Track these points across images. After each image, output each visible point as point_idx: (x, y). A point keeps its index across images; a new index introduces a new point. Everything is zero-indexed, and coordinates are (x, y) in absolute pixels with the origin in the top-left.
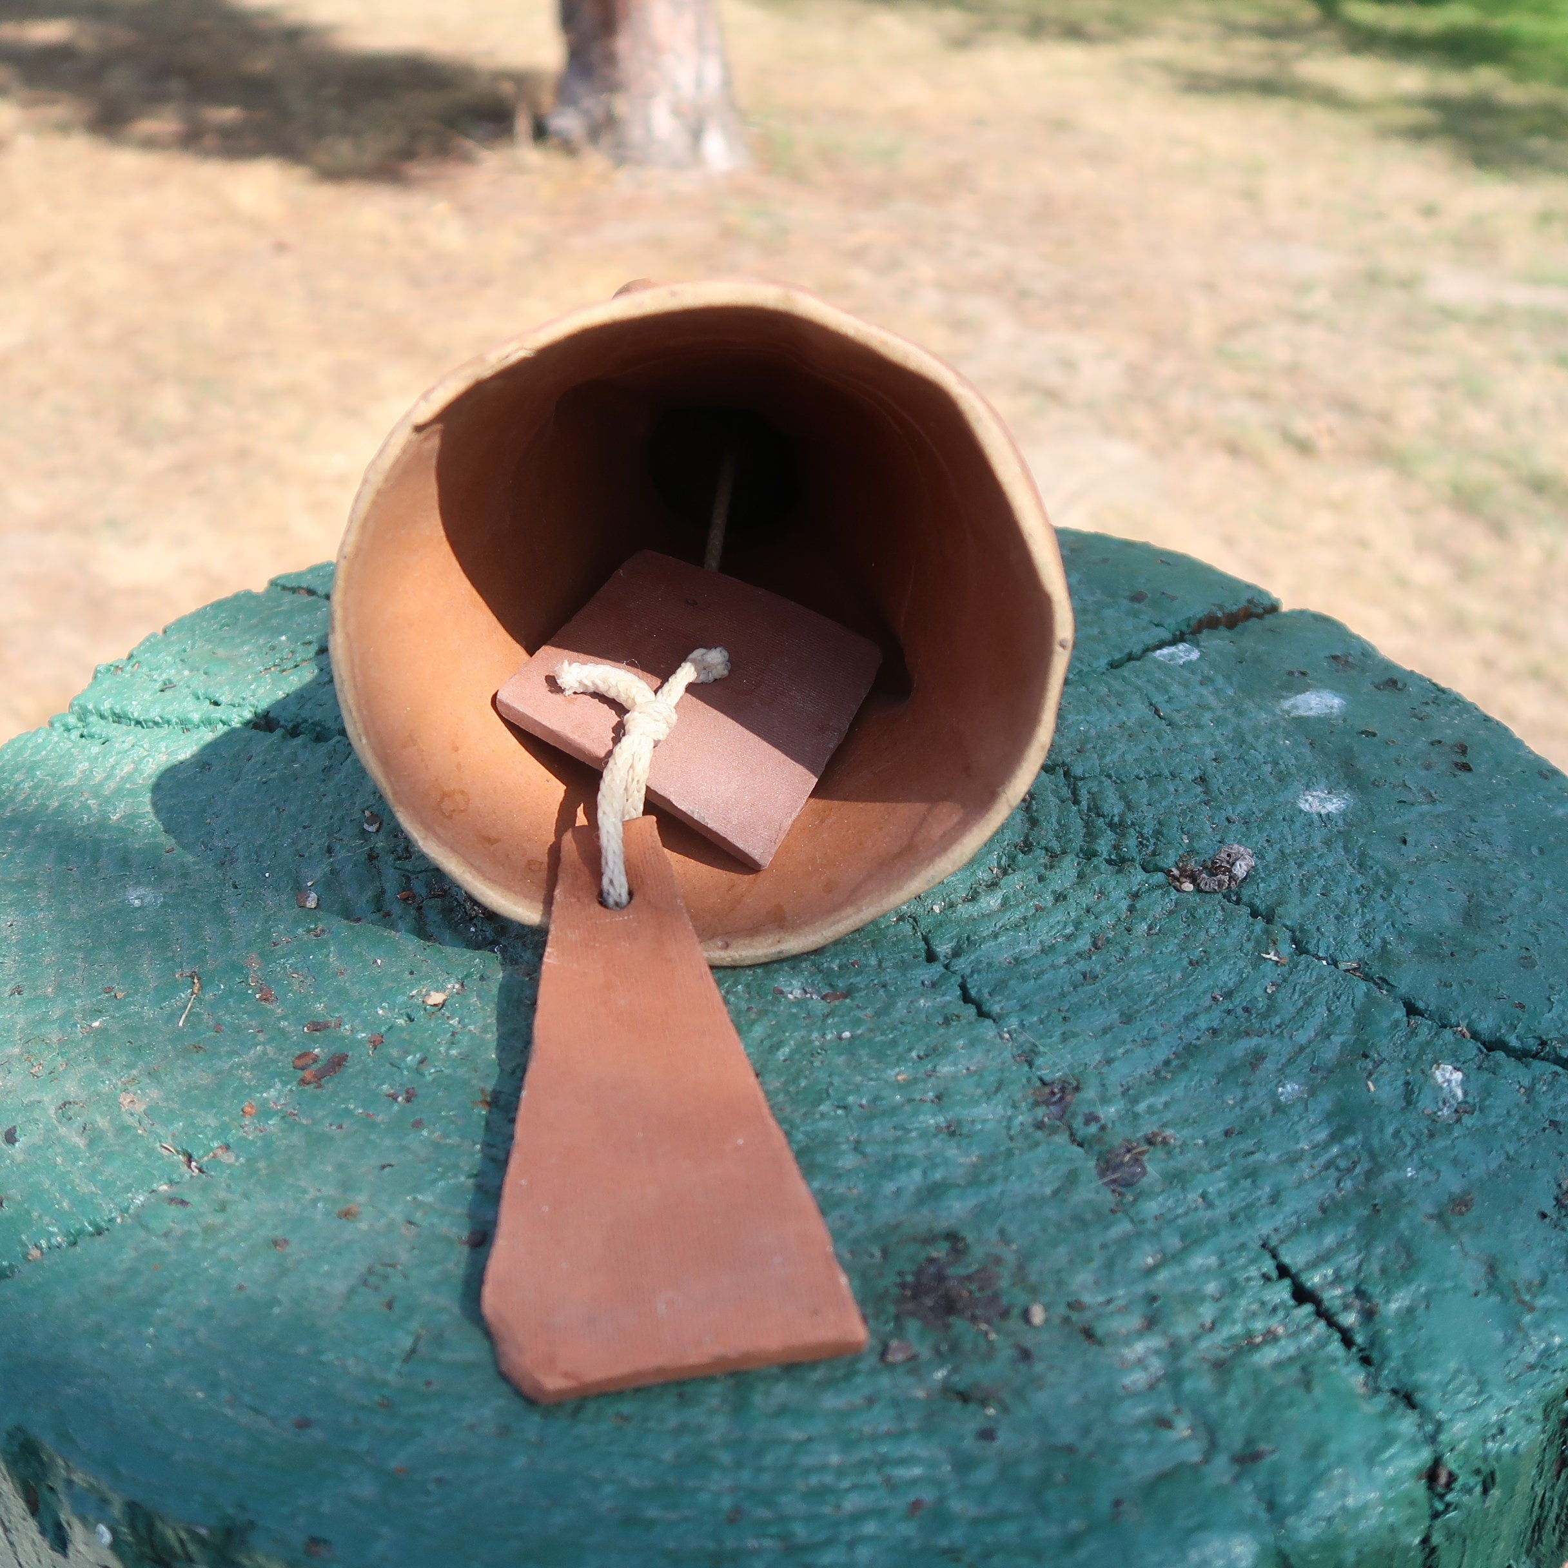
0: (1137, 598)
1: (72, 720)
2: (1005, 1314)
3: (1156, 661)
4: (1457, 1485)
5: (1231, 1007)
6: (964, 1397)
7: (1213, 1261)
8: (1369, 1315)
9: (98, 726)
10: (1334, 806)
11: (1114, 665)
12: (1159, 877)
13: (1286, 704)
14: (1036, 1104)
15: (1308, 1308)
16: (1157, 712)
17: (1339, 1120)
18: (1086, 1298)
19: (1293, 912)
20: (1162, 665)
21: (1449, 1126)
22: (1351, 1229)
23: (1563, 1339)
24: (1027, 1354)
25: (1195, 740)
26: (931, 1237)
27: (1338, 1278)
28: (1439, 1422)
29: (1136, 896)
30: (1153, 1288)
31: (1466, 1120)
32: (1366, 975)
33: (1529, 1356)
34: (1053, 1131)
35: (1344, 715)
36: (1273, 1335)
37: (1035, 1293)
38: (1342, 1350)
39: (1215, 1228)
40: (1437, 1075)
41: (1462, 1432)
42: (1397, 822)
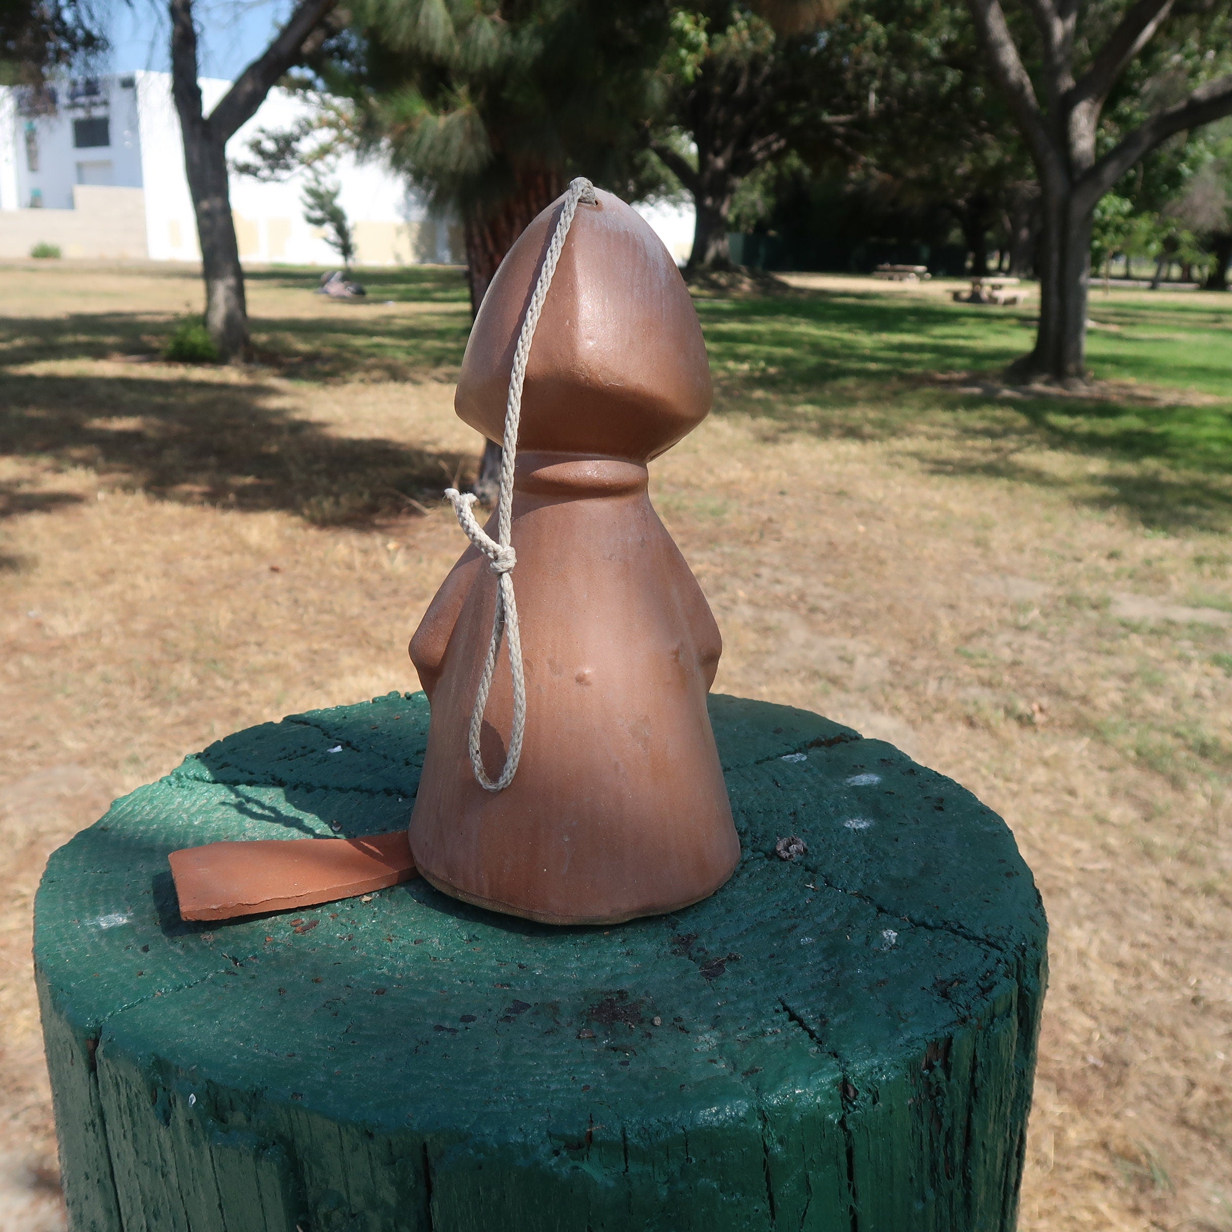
0: (778, 731)
1: (173, 779)
2: (642, 1021)
3: (782, 760)
4: (859, 1097)
5: (785, 907)
6: (615, 1049)
7: (751, 1005)
8: (824, 1024)
9: (187, 783)
10: (863, 825)
11: (757, 763)
12: (761, 854)
13: (849, 780)
14: (674, 943)
15: (795, 1022)
16: (777, 784)
17: (830, 952)
18: (684, 1017)
19: (828, 869)
20: (785, 763)
21: (885, 954)
22: (824, 994)
23: (920, 1035)
24: (649, 1035)
25: (795, 796)
26: (610, 992)
27: (813, 1012)
28: (848, 1063)
29: (746, 862)
30: (719, 1014)
31: (894, 952)
32: (860, 895)
33: (901, 1041)
34: (680, 954)
35: (879, 785)
36: (775, 1033)
37: (658, 1014)
38: (808, 1038)
39: (754, 992)
40: (884, 934)
41: (859, 1067)
42: (896, 832)
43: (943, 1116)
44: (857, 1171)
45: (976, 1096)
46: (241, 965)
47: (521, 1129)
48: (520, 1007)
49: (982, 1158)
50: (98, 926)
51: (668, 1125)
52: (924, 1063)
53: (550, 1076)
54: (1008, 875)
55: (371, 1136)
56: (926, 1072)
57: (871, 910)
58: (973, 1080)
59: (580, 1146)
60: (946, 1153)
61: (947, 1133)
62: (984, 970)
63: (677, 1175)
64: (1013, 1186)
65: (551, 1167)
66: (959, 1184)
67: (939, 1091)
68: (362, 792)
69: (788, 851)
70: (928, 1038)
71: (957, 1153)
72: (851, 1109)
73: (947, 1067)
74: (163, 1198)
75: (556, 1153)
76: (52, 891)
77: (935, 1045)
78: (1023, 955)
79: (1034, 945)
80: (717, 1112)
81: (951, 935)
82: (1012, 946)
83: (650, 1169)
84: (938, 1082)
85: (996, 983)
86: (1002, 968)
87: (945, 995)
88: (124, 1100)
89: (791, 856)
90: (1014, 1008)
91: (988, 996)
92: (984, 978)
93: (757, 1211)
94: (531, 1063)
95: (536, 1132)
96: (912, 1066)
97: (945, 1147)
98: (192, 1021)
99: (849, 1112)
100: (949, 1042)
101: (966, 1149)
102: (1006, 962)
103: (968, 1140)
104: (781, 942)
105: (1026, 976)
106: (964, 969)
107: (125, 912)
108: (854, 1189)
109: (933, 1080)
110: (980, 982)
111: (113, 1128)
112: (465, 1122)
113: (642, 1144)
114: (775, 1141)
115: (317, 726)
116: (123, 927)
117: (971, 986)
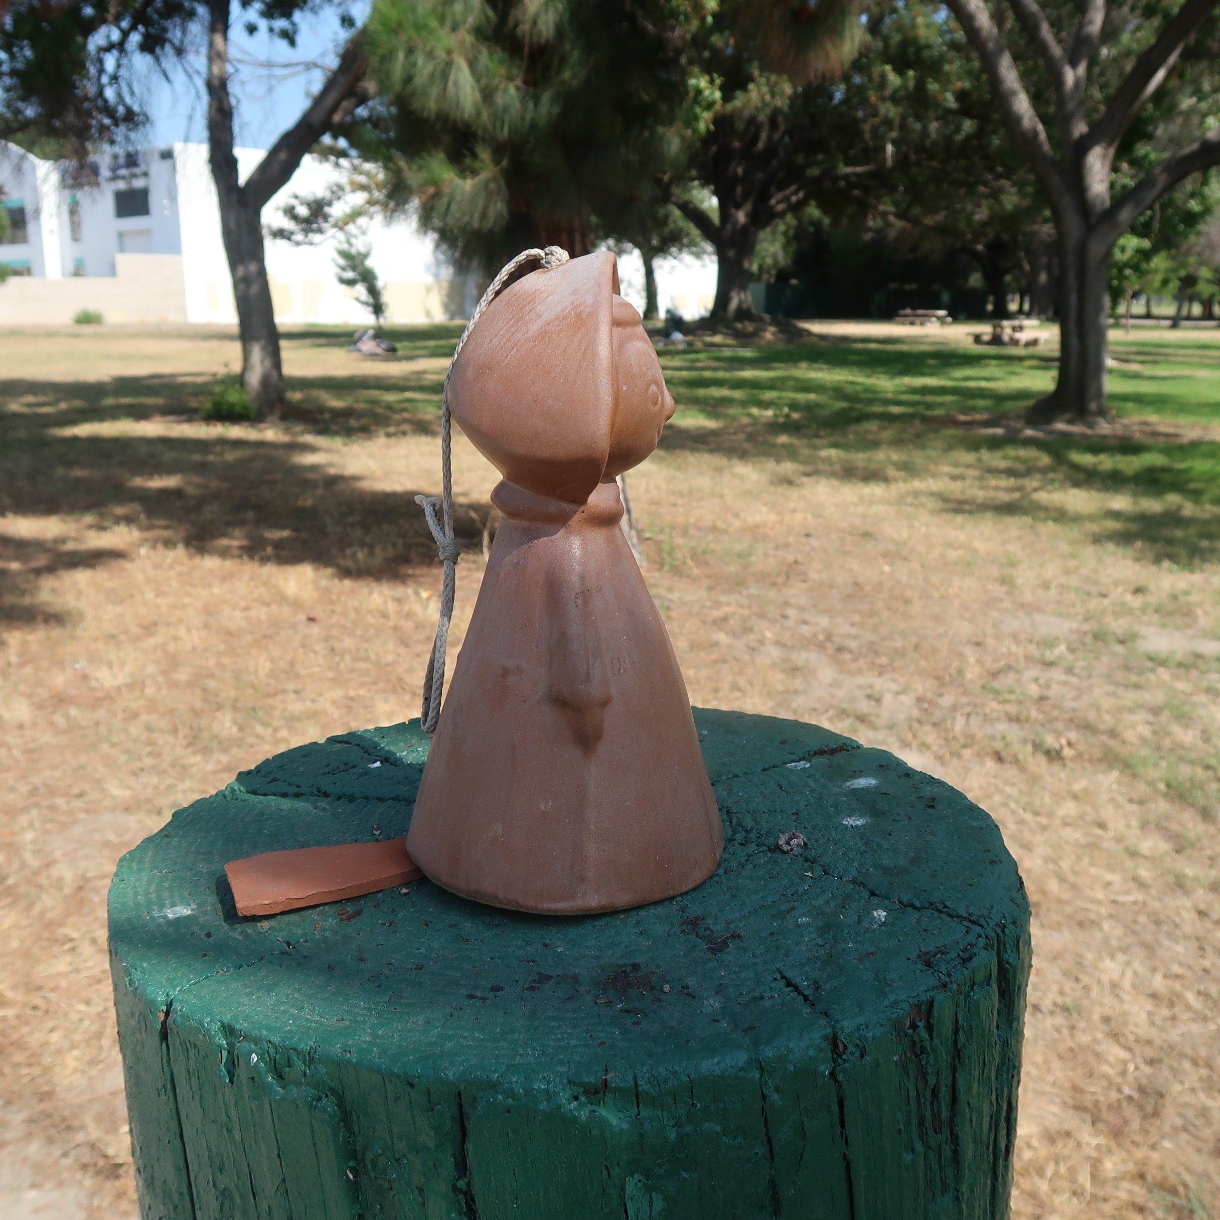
0: (784, 742)
1: (227, 793)
2: (652, 989)
3: (787, 768)
4: (848, 1052)
5: (785, 893)
6: (628, 1012)
7: (752, 975)
8: (817, 989)
9: (240, 796)
10: (860, 822)
11: (764, 770)
12: (765, 848)
13: (848, 784)
14: (683, 924)
15: (791, 988)
16: (781, 788)
17: (824, 930)
18: (690, 984)
19: (826, 860)
20: (791, 771)
21: (875, 930)
22: (818, 965)
23: (903, 997)
24: (660, 1000)
25: (797, 798)
26: (625, 965)
27: (807, 979)
28: (837, 1021)
29: (750, 856)
30: (722, 982)
31: (883, 928)
32: (854, 882)
33: (886, 1003)
34: (689, 933)
35: (876, 787)
36: (773, 997)
37: (667, 982)
38: (802, 1001)
39: (755, 964)
40: (875, 913)
41: (847, 1025)
42: (890, 827)
43: (927, 1074)
44: (847, 1119)
45: (959, 1058)
46: (294, 948)
47: (544, 1078)
48: (543, 978)
49: (968, 1117)
50: (165, 917)
51: (674, 1073)
52: (908, 1023)
53: (570, 1034)
54: (992, 862)
55: (412, 1085)
56: (910, 1031)
57: (864, 894)
58: (955, 1042)
59: (596, 1092)
60: (933, 1109)
61: (933, 1091)
62: (965, 943)
63: (684, 1119)
64: (1003, 1150)
65: (571, 1111)
66: (947, 1139)
67: (923, 1050)
68: (400, 801)
69: (789, 845)
70: (911, 1001)
71: (944, 1110)
72: (840, 1061)
73: (930, 1028)
74: (228, 1153)
75: (576, 1098)
76: (123, 888)
77: (918, 1006)
78: (1003, 931)
79: (1014, 923)
80: (719, 1063)
81: (936, 914)
82: (992, 923)
83: (660, 1113)
84: (922, 1041)
85: (976, 955)
86: (982, 942)
87: (928, 965)
88: (192, 1063)
89: (792, 850)
90: (994, 978)
91: (968, 965)
92: (965, 950)
93: (757, 1154)
94: (553, 1024)
95: (558, 1080)
96: (897, 1025)
97: (932, 1104)
98: (252, 994)
99: (839, 1065)
100: (931, 1004)
101: (952, 1109)
102: (987, 937)
103: (954, 1100)
104: (780, 922)
105: (1006, 951)
106: (946, 942)
107: (190, 905)
108: (846, 1137)
109: (917, 1040)
110: (961, 954)
111: (183, 1090)
112: (495, 1071)
113: (651, 1090)
114: (772, 1089)
115: (357, 745)
116: (187, 918)
117: (953, 957)
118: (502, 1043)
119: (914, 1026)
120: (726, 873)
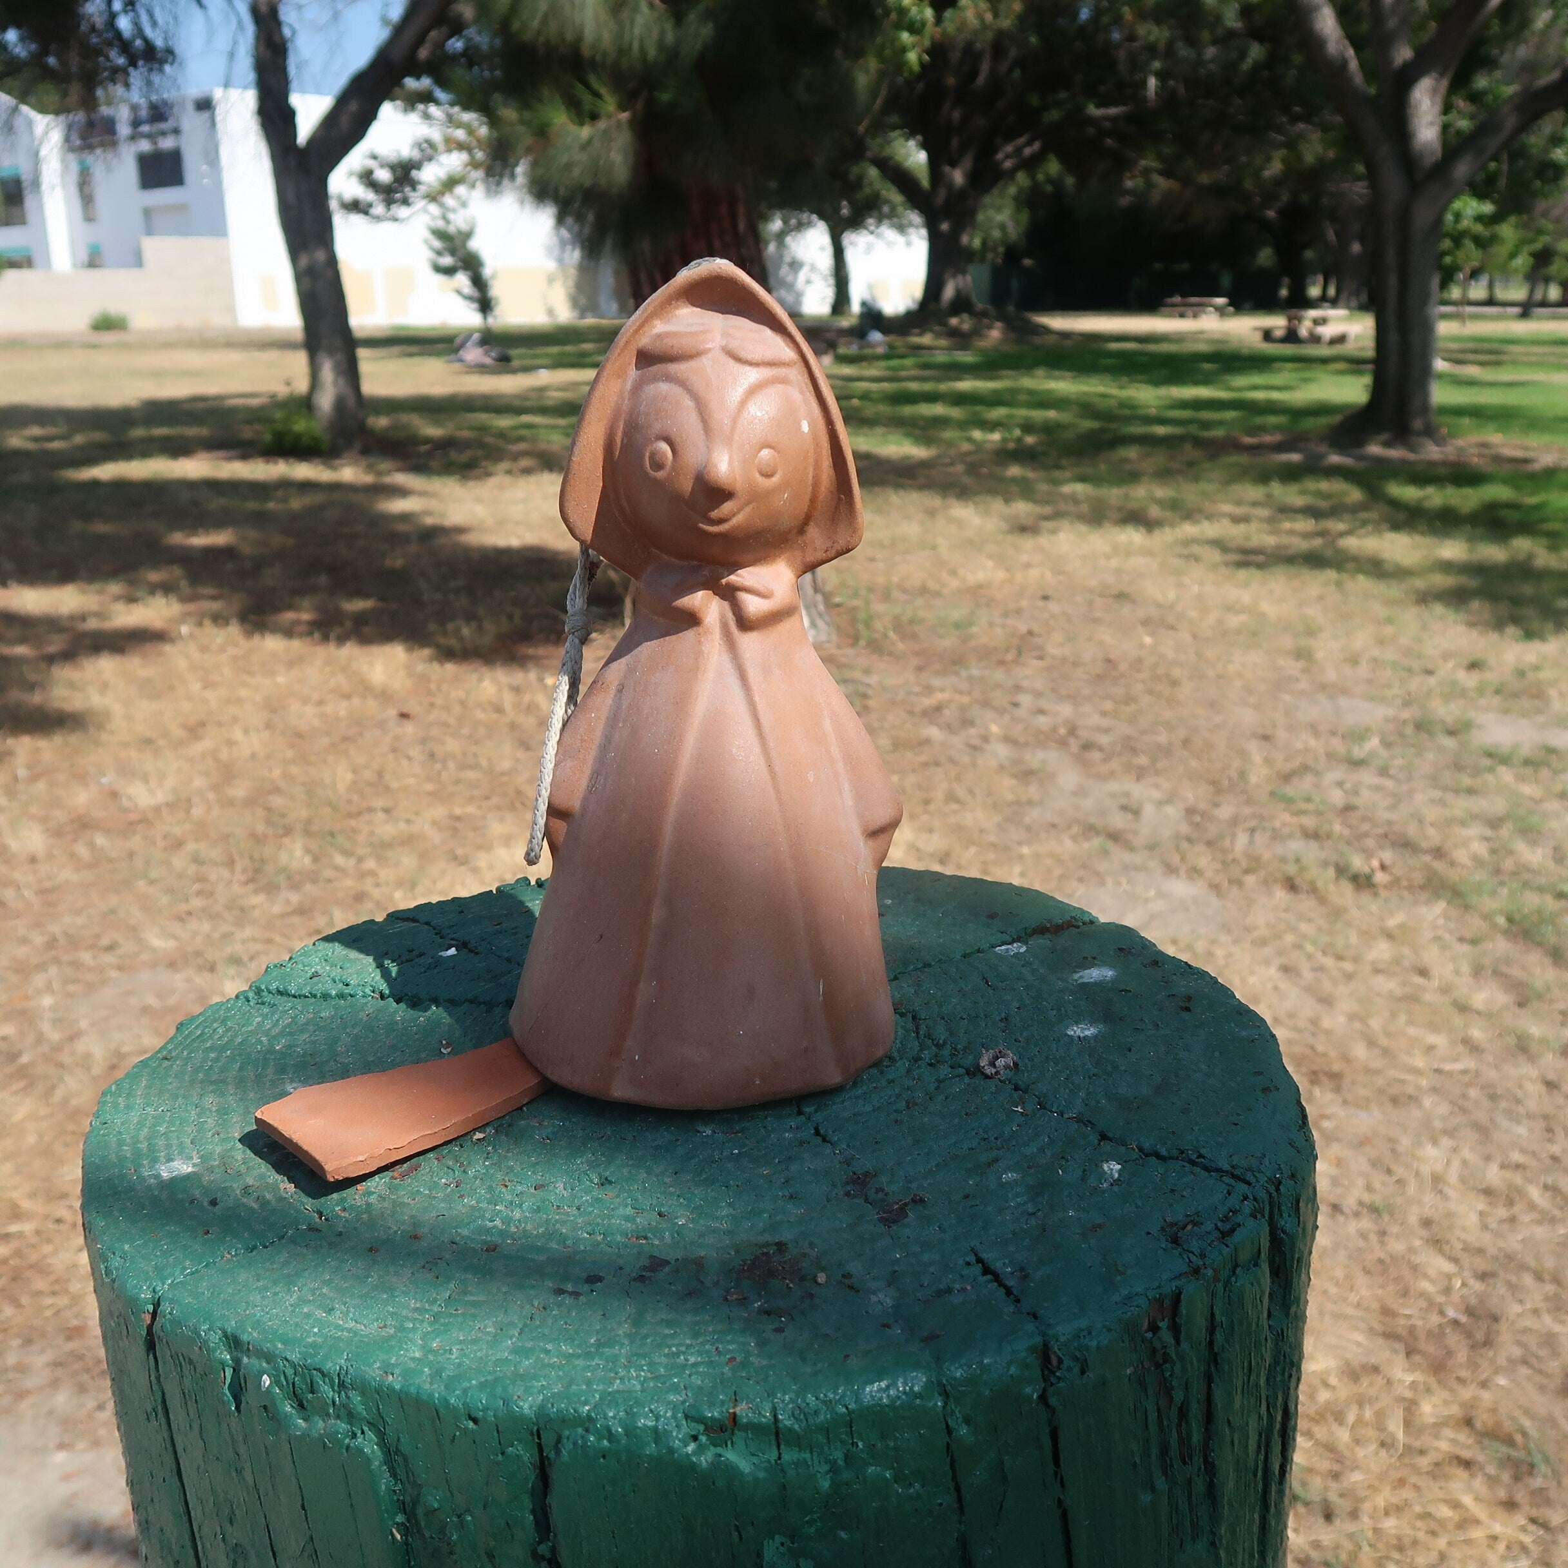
0: (992, 916)
1: (251, 995)
2: (802, 1279)
3: (995, 953)
4: (1064, 1367)
5: (986, 1136)
6: (768, 1313)
7: (937, 1258)
8: (1024, 1278)
9: (268, 998)
10: (1090, 1032)
12: (961, 1071)
13: (1076, 976)
14: (847, 1183)
15: (989, 1277)
16: (987, 983)
17: (1036, 1190)
18: (854, 1271)
19: (1042, 1088)
20: (998, 956)
21: (1104, 1192)
22: (1027, 1242)
23: (1140, 1290)
24: (811, 1296)
25: (1008, 997)
26: (767, 1245)
27: (1011, 1263)
28: (1049, 1325)
29: (942, 1081)
30: (896, 1268)
31: (1116, 1188)
32: (1078, 1120)
33: (1116, 1298)
34: (855, 1197)
35: (1113, 981)
36: (964, 1290)
37: (823, 1269)
38: (1004, 1296)
39: (942, 1241)
40: (1105, 1167)
41: (1063, 1331)
42: (1129, 1040)
43: (1172, 1388)
44: (1064, 1454)
45: (1216, 1363)
46: (327, 1219)
47: (651, 1411)
48: (657, 1264)
49: (1228, 1439)
50: (157, 1176)
51: (828, 1403)
52: (1146, 1324)
53: (689, 1347)
54: (1265, 1090)
55: (475, 1420)
56: (1149, 1335)
57: (1091, 1138)
58: (1211, 1343)
59: (722, 1430)
60: (1179, 1433)
61: (1180, 1409)
62: (1226, 1208)
63: (841, 1463)
64: (1277, 1472)
65: (687, 1454)
66: (1199, 1469)
67: (1166, 1359)
68: (479, 1003)
69: (995, 1066)
70: (1150, 1294)
71: (1195, 1432)
72: (1053, 1380)
73: (1175, 1329)
74: (239, 1500)
75: (695, 1438)
76: (104, 1135)
77: (1160, 1301)
78: (1278, 1190)
79: (1293, 1176)
80: (888, 1387)
81: (1188, 1167)
82: (1263, 1180)
83: (807, 1456)
84: (1165, 1347)
85: (1239, 1225)
86: (1248, 1206)
87: (1175, 1240)
88: (187, 1382)
89: (997, 1073)
90: (1264, 1255)
91: (1228, 1240)
92: (1225, 1220)
93: (941, 1504)
94: (667, 1331)
95: (670, 1414)
96: (1130, 1328)
97: (1179, 1425)
98: (266, 1288)
99: (1052, 1384)
100: (1177, 1297)
101: (1207, 1429)
102: (1255, 1199)
103: (1209, 1418)
104: (978, 1179)
105: (1281, 1216)
106: (1200, 1208)
107: (191, 1158)
108: (1062, 1478)
109: (1158, 1346)
110: (1219, 1224)
111: (178, 1416)
112: (585, 1404)
113: (796, 1427)
114: (960, 1420)
115: (427, 924)
116: (188, 1177)
117: (1209, 1229)
118: (597, 1361)
119: (1154, 1328)
120: (908, 1108)
